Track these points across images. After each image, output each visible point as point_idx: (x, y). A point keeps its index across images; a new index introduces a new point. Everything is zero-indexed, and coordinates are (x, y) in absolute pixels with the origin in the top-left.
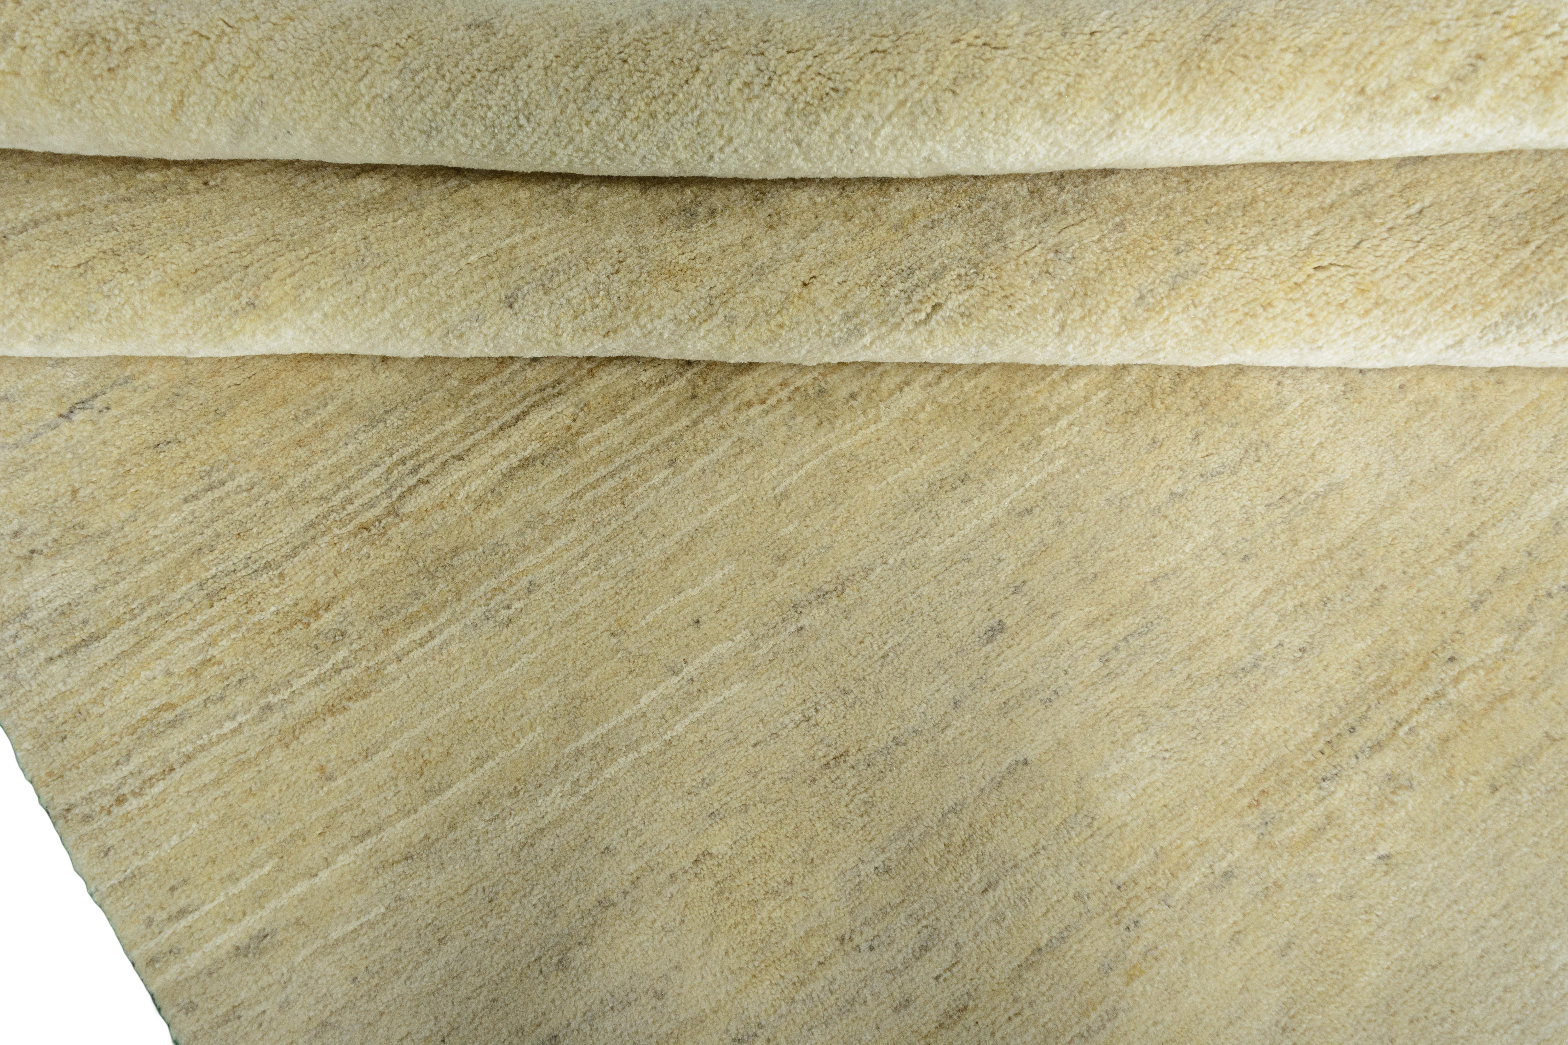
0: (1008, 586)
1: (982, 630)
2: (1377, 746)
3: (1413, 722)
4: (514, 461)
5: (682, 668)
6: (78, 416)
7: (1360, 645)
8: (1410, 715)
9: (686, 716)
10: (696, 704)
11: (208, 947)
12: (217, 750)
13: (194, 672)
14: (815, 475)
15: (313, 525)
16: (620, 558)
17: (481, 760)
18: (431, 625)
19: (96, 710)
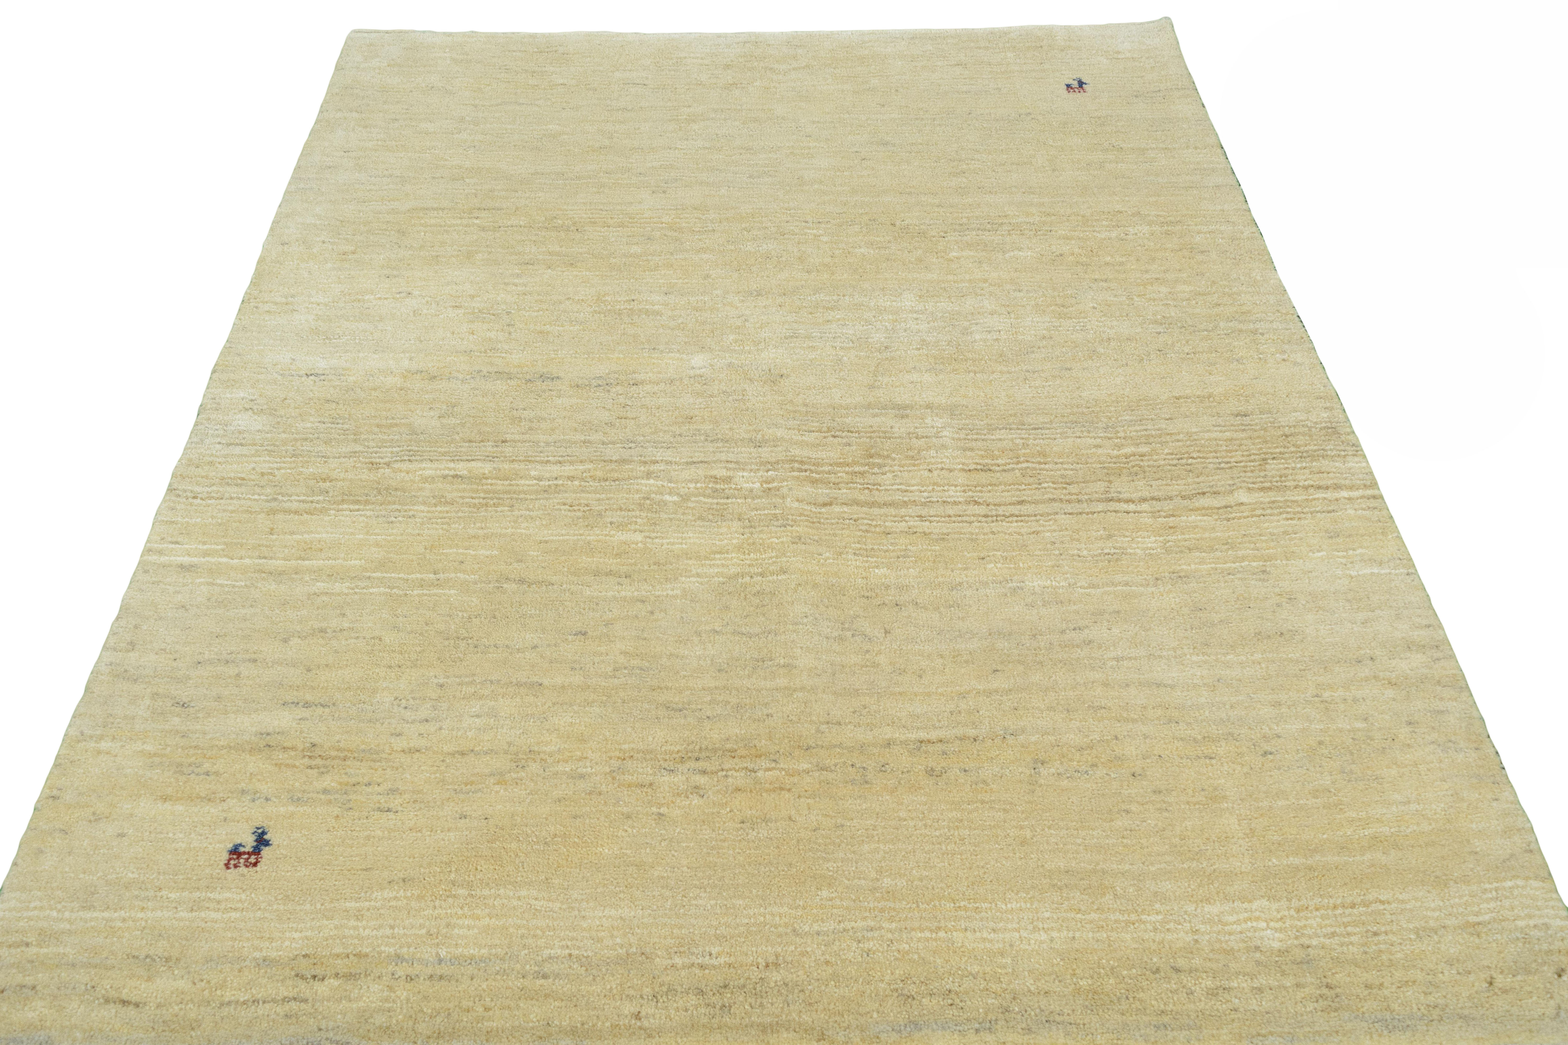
0: (604, 621)
2: (704, 772)
3: (730, 773)
4: (451, 473)
5: (439, 574)
6: (312, 378)
7: (737, 731)
8: (731, 770)
9: (423, 590)
10: (431, 589)
11: (172, 558)
12: (243, 502)
13: (263, 474)
15: (355, 452)
16: (457, 526)
17: (330, 559)
18: (361, 507)
19: (218, 466)
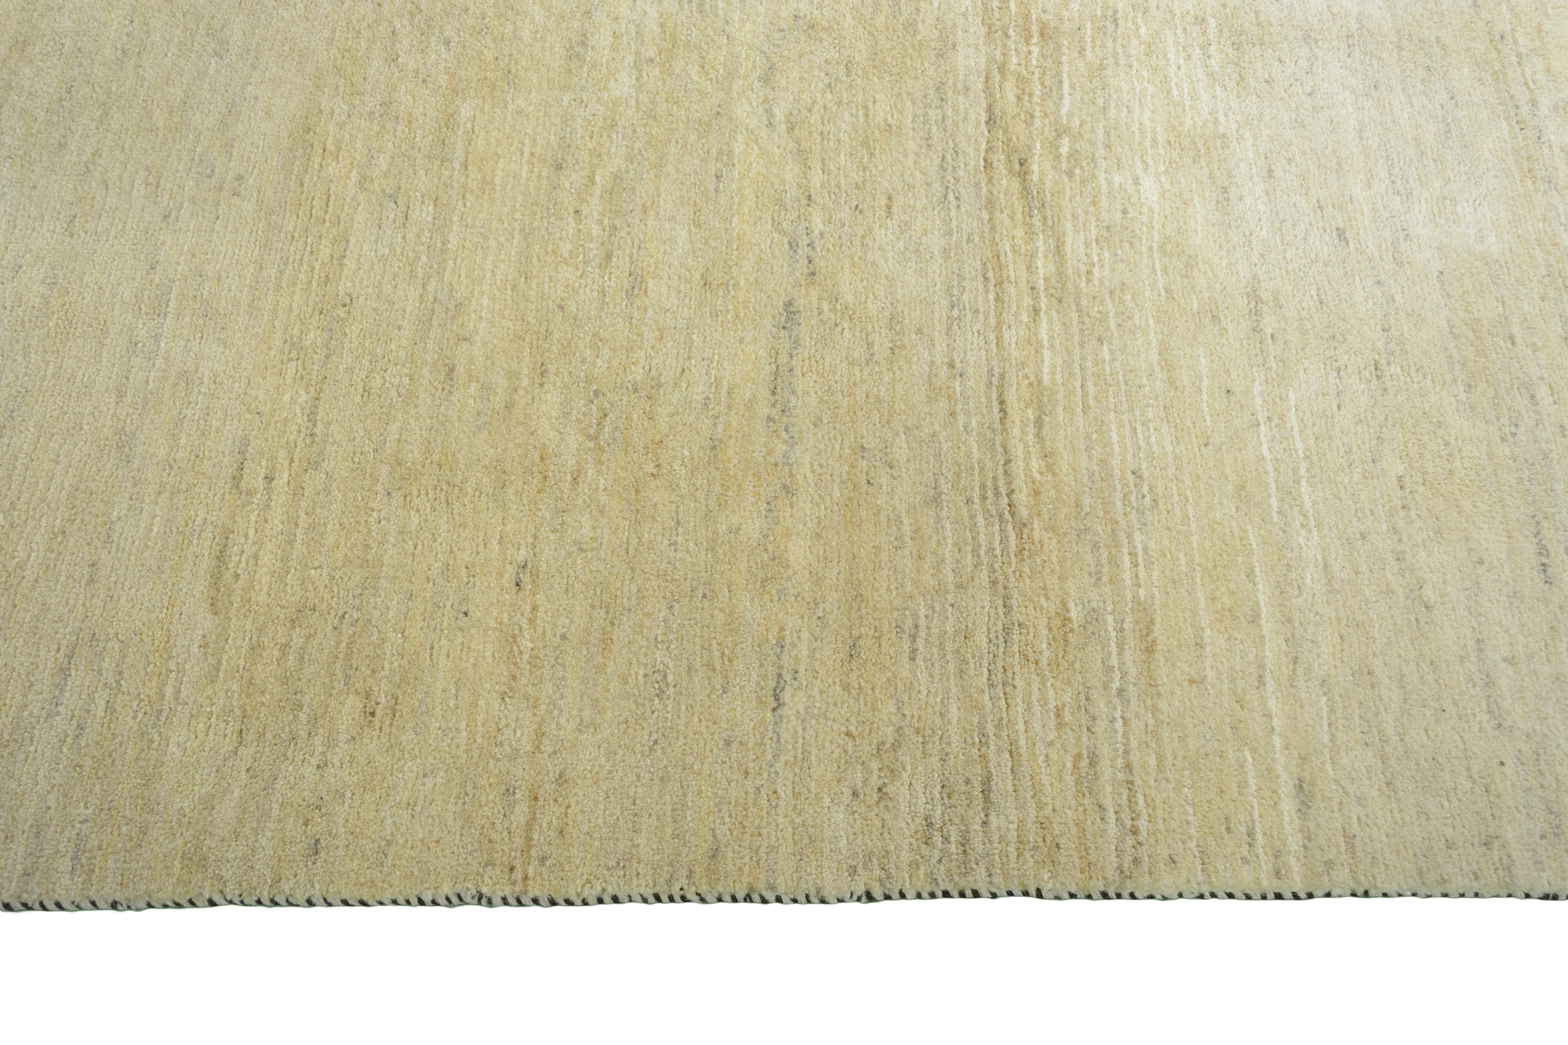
0: (1315, 212)
1: (1337, 241)
2: (1534, 102)
3: (1529, 77)
4: (1031, 430)
5: (1257, 419)
7: (1466, 71)
8: (1524, 75)
9: (1293, 436)
10: (1288, 425)
11: (1288, 829)
12: (1134, 744)
13: (1060, 726)
14: (1166, 267)
15: (994, 583)
16: (1150, 409)
17: (1250, 574)
18: (1125, 550)
19: (1048, 810)
